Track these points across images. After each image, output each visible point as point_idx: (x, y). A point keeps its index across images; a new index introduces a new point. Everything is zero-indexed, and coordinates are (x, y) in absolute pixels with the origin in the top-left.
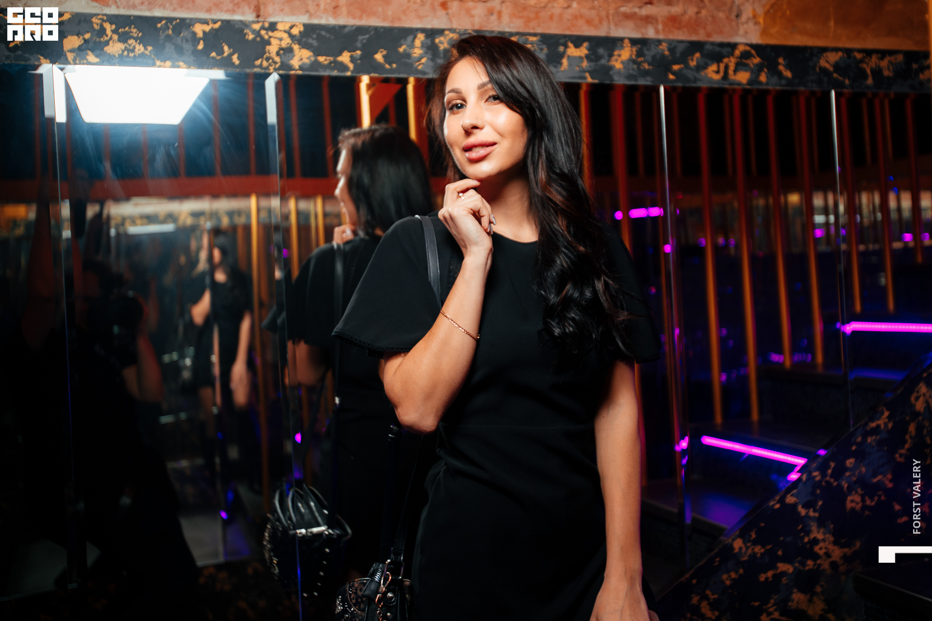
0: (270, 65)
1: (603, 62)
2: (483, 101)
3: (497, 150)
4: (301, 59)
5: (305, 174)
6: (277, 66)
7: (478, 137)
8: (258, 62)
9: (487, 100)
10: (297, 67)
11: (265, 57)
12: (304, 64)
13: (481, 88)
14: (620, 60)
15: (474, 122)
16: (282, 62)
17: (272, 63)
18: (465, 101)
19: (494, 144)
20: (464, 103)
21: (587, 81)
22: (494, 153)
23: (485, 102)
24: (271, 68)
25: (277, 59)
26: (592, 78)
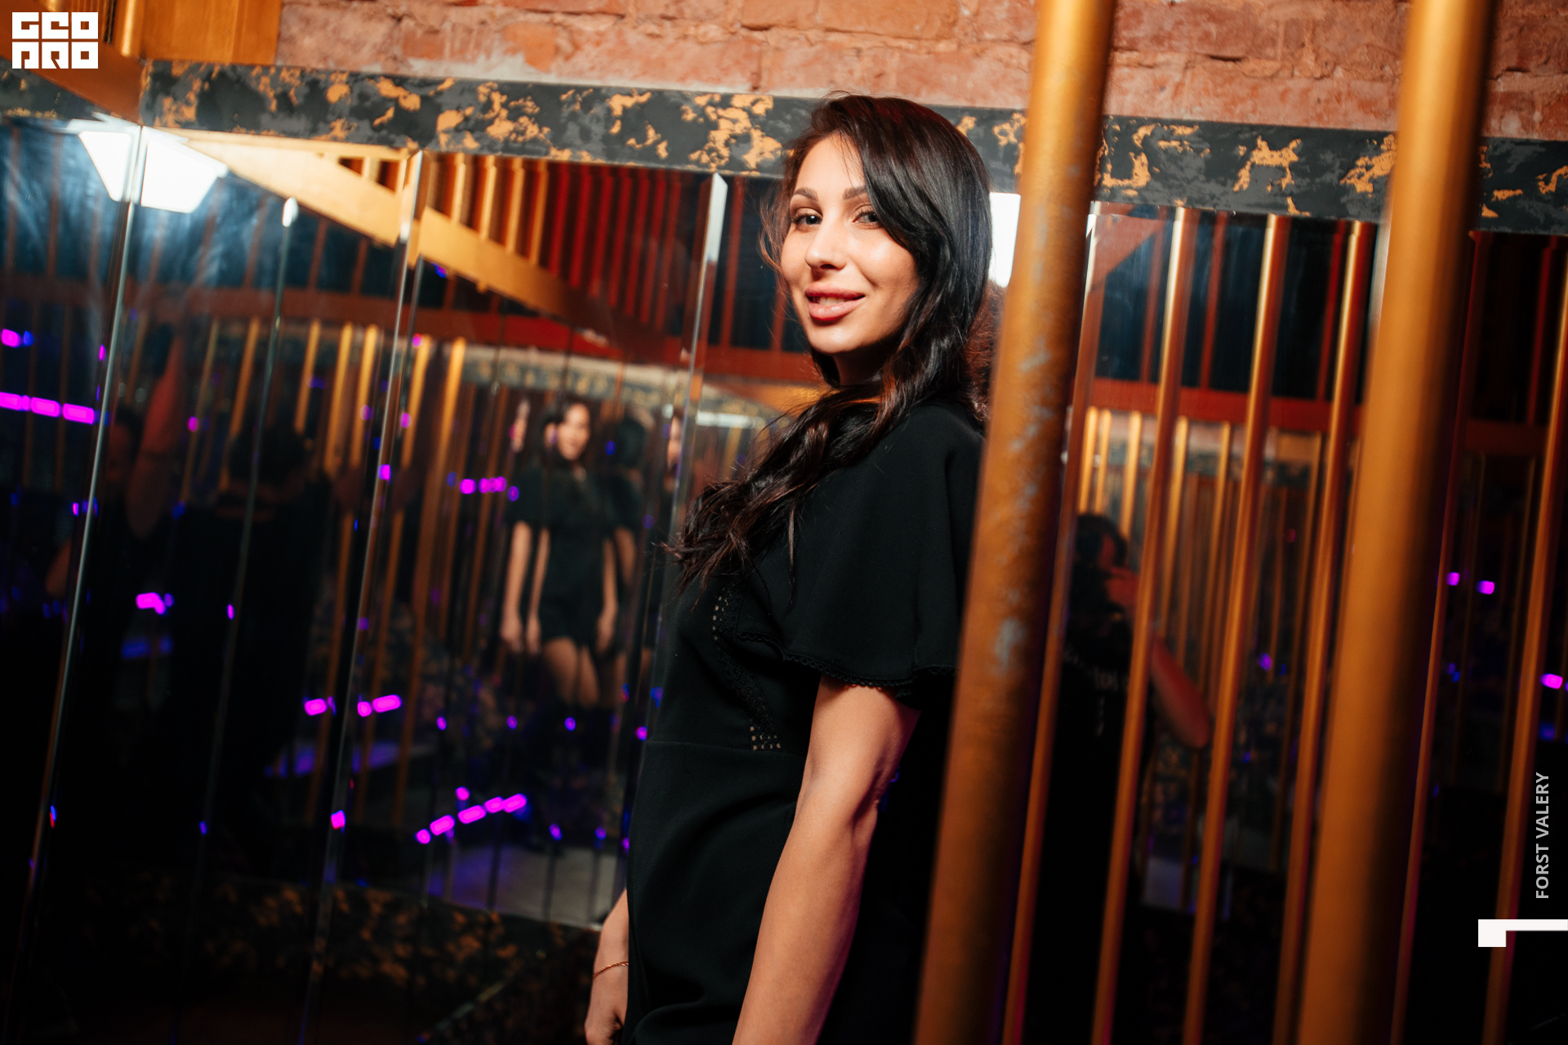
0: (712, 161)
1: (1328, 177)
2: (851, 220)
3: (864, 307)
4: (761, 154)
5: (736, 342)
6: (723, 162)
7: (834, 282)
8: (694, 156)
9: (857, 219)
10: (753, 165)
11: (706, 148)
12: (765, 161)
13: (849, 198)
14: (1367, 175)
15: (827, 257)
16: (731, 158)
17: (716, 159)
18: (819, 211)
19: (860, 296)
20: (819, 215)
21: (1288, 214)
22: (858, 312)
23: (854, 221)
24: (713, 165)
25: (725, 152)
26: (1297, 208)
